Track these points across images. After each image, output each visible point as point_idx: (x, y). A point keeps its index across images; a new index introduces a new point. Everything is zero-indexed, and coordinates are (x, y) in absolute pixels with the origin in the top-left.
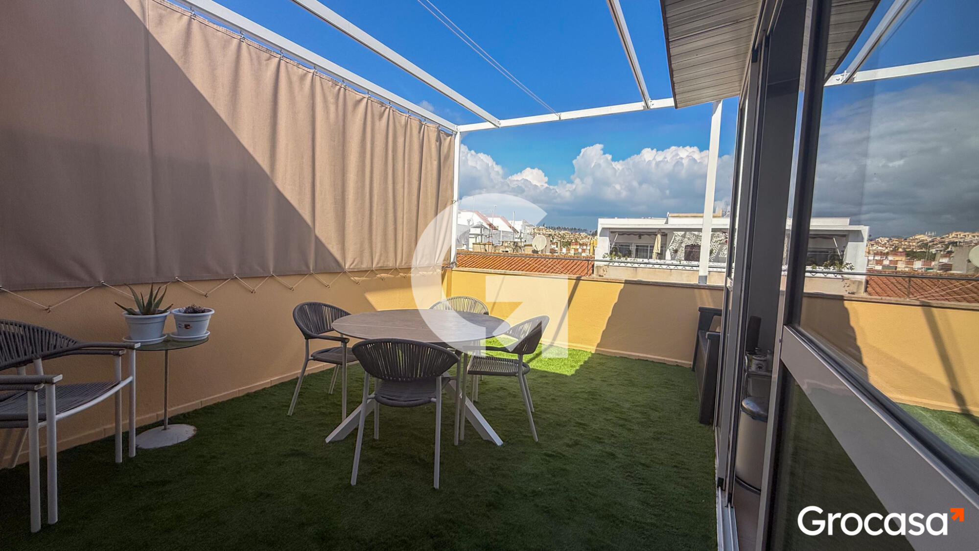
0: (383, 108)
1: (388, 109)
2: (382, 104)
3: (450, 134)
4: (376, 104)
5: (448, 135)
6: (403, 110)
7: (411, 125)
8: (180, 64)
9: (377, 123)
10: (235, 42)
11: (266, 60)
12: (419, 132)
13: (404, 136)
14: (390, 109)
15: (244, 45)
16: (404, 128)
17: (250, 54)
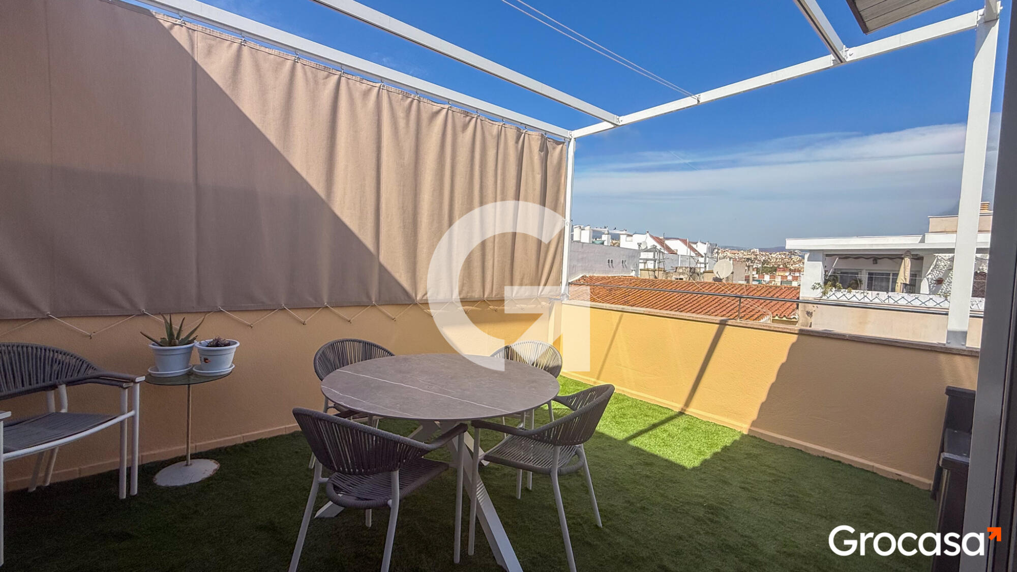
0: (468, 118)
1: (474, 119)
2: (466, 114)
3: (561, 142)
4: (459, 114)
5: (558, 143)
6: (494, 118)
7: (506, 135)
8: (228, 92)
9: (460, 135)
10: (289, 64)
11: (324, 79)
12: (517, 142)
13: (496, 148)
14: (477, 119)
15: (299, 65)
16: (497, 138)
17: (305, 73)
